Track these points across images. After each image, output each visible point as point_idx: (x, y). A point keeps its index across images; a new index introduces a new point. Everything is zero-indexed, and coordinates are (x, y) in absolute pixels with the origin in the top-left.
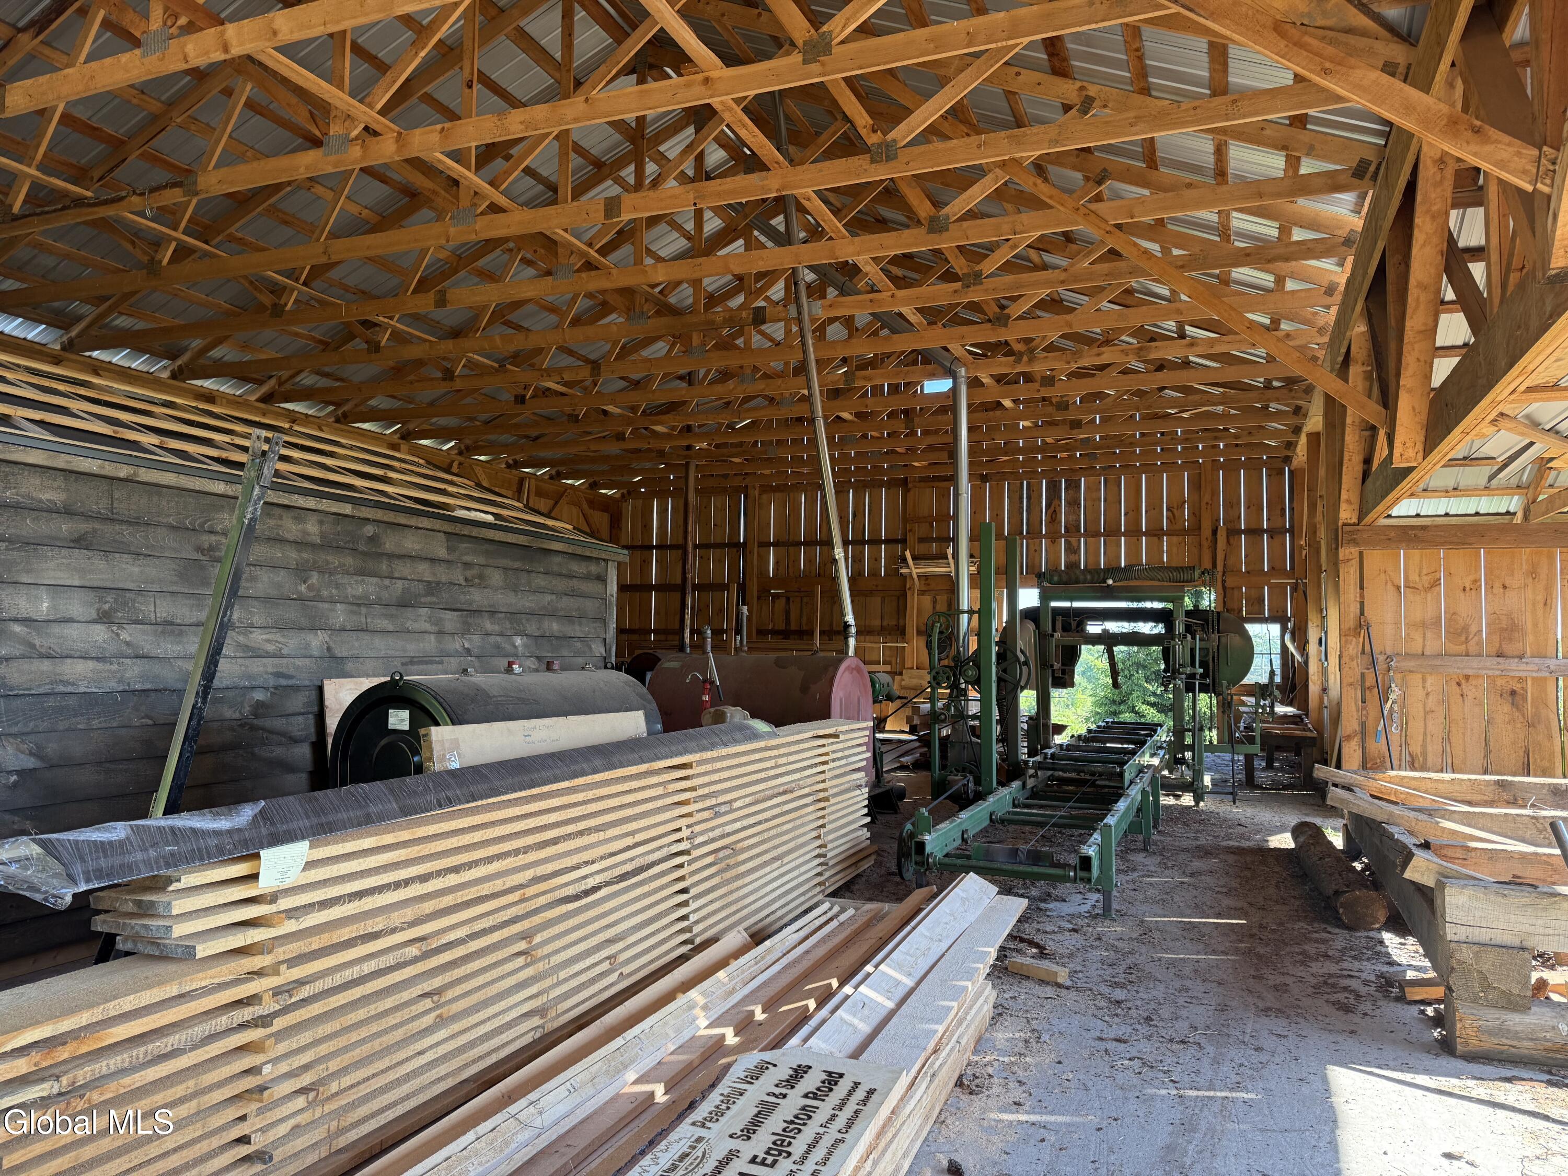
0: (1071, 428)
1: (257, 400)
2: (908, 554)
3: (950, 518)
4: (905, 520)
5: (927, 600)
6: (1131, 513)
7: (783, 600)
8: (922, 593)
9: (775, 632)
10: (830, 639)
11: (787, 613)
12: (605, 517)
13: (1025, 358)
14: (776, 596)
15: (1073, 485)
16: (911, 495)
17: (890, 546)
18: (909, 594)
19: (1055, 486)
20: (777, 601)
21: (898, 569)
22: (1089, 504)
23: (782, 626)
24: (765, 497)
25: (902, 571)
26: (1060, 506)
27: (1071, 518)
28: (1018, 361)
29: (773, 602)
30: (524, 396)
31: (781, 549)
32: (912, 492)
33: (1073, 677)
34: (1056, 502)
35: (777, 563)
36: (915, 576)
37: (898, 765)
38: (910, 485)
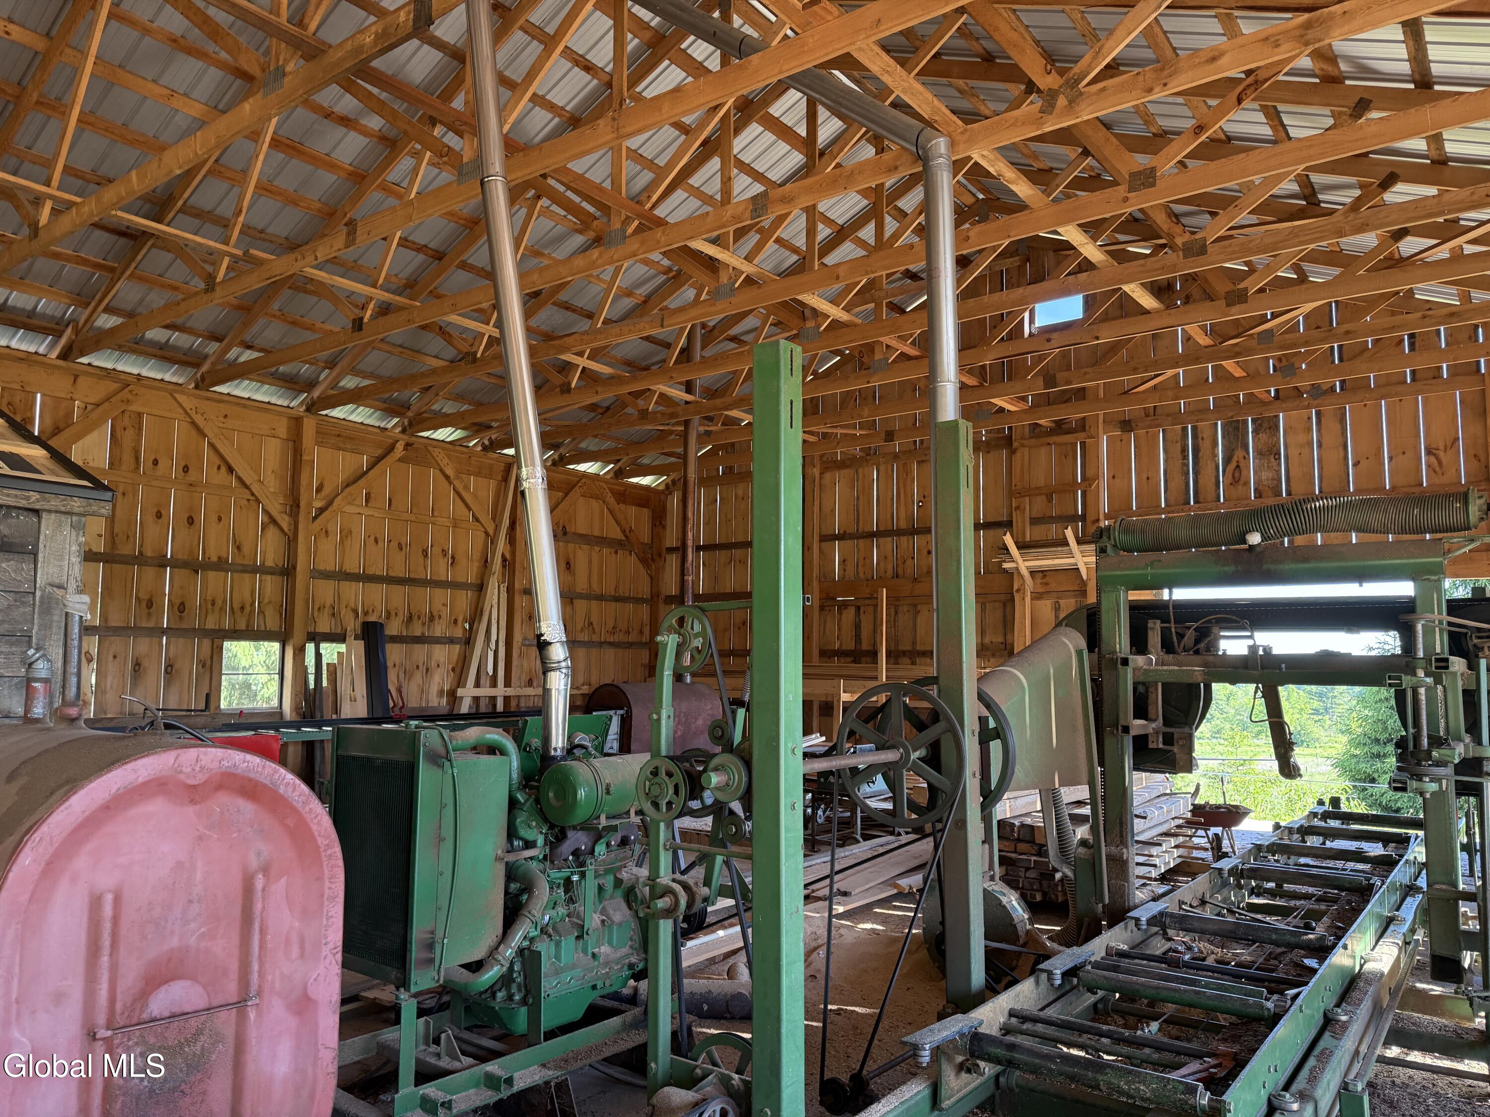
0: (1228, 305)
1: (58, 357)
2: (1008, 540)
3: (1074, 485)
4: (1012, 493)
5: (1046, 607)
6: (1364, 463)
7: (852, 611)
8: (1037, 596)
9: (841, 653)
10: (913, 663)
11: (857, 627)
12: (646, 513)
13: (1062, 101)
14: (844, 605)
15: (1266, 426)
16: (1017, 457)
17: (991, 532)
18: (1017, 597)
19: (1237, 429)
20: (844, 612)
21: (1000, 563)
22: (1293, 452)
23: (850, 645)
24: (828, 476)
25: (1006, 566)
26: (1246, 458)
27: (1265, 475)
28: (1049, 107)
29: (840, 613)
30: (362, 319)
31: (848, 543)
32: (1018, 455)
33: (1190, 748)
34: (1239, 453)
35: (843, 562)
36: (1025, 573)
37: (895, 891)
38: (1015, 444)
